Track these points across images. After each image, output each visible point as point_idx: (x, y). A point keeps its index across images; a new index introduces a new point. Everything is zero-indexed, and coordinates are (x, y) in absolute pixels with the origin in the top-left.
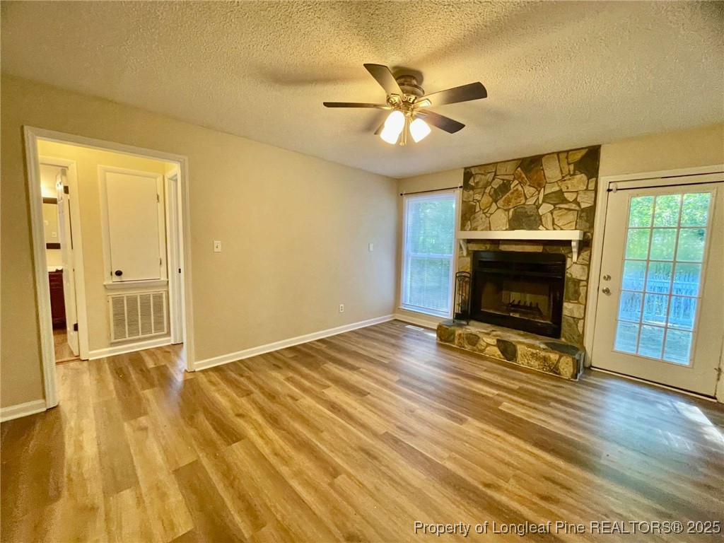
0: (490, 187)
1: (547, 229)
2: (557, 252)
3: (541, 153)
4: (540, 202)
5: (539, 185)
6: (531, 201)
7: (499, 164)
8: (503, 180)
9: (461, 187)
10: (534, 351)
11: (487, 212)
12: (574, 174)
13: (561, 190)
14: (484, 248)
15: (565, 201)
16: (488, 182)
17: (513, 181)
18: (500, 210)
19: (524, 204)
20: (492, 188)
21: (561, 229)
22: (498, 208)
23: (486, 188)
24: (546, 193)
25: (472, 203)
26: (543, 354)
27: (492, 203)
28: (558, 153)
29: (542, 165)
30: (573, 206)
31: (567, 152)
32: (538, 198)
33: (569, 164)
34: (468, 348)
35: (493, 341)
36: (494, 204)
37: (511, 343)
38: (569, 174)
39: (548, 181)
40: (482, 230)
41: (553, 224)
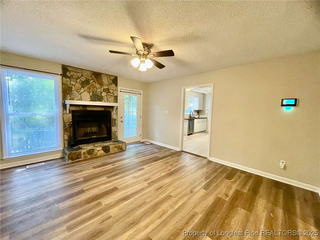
0: (79, 80)
1: (105, 102)
2: (109, 110)
3: (102, 72)
4: (102, 91)
5: (101, 84)
6: (99, 90)
7: (83, 70)
8: (86, 78)
9: (61, 75)
10: (115, 145)
11: (79, 92)
12: (112, 84)
13: (108, 88)
14: (79, 109)
15: (109, 92)
16: (78, 77)
17: (91, 80)
18: (86, 92)
19: (96, 91)
20: (81, 80)
21: (110, 102)
22: (85, 91)
23: (77, 80)
24: (104, 88)
25: (69, 85)
26: (118, 145)
27: (81, 88)
28: (107, 75)
29: (101, 77)
30: (112, 95)
31: (110, 75)
32: (101, 90)
33: (110, 80)
34: (89, 157)
35: (100, 148)
36: (82, 88)
37: (107, 146)
38: (110, 83)
39: (104, 84)
40: (77, 100)
41: (107, 100)
